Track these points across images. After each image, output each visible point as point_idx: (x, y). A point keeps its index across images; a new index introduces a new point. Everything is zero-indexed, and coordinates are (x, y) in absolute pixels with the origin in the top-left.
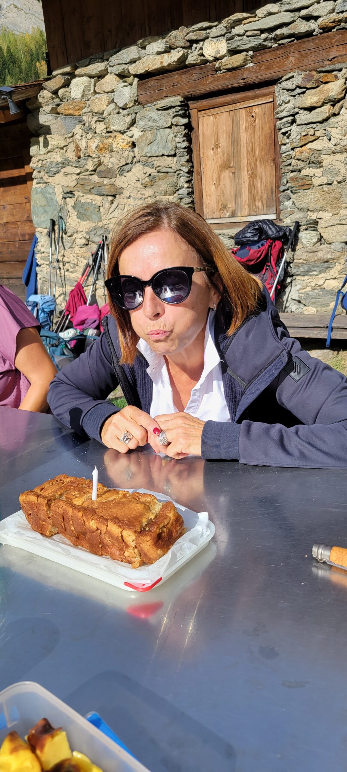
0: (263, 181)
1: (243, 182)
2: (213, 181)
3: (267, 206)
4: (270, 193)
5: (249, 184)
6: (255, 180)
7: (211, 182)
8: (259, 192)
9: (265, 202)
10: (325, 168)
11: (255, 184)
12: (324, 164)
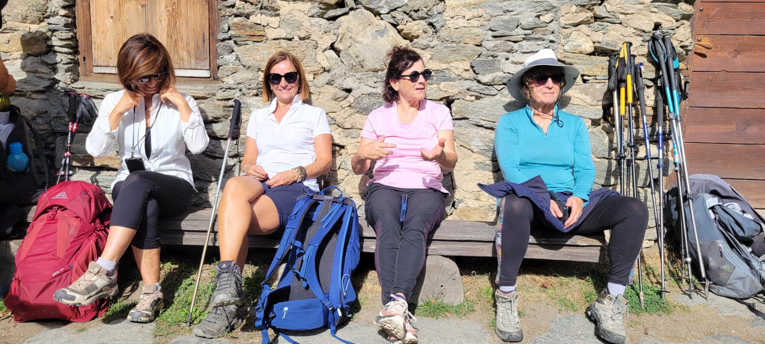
0: (190, 23)
1: (158, 19)
2: (109, 12)
3: (197, 59)
4: (201, 40)
5: (168, 25)
6: (177, 20)
7: (106, 14)
8: (185, 37)
9: (192, 52)
10: (282, 17)
11: (177, 26)
12: (281, 12)
